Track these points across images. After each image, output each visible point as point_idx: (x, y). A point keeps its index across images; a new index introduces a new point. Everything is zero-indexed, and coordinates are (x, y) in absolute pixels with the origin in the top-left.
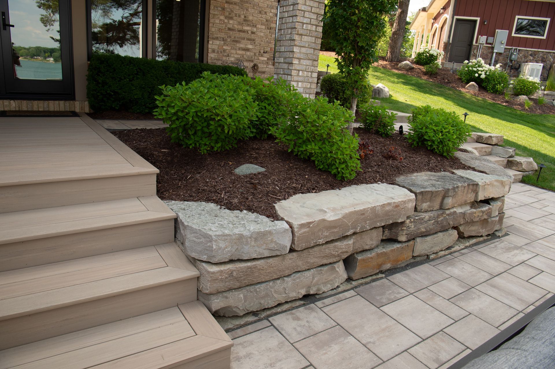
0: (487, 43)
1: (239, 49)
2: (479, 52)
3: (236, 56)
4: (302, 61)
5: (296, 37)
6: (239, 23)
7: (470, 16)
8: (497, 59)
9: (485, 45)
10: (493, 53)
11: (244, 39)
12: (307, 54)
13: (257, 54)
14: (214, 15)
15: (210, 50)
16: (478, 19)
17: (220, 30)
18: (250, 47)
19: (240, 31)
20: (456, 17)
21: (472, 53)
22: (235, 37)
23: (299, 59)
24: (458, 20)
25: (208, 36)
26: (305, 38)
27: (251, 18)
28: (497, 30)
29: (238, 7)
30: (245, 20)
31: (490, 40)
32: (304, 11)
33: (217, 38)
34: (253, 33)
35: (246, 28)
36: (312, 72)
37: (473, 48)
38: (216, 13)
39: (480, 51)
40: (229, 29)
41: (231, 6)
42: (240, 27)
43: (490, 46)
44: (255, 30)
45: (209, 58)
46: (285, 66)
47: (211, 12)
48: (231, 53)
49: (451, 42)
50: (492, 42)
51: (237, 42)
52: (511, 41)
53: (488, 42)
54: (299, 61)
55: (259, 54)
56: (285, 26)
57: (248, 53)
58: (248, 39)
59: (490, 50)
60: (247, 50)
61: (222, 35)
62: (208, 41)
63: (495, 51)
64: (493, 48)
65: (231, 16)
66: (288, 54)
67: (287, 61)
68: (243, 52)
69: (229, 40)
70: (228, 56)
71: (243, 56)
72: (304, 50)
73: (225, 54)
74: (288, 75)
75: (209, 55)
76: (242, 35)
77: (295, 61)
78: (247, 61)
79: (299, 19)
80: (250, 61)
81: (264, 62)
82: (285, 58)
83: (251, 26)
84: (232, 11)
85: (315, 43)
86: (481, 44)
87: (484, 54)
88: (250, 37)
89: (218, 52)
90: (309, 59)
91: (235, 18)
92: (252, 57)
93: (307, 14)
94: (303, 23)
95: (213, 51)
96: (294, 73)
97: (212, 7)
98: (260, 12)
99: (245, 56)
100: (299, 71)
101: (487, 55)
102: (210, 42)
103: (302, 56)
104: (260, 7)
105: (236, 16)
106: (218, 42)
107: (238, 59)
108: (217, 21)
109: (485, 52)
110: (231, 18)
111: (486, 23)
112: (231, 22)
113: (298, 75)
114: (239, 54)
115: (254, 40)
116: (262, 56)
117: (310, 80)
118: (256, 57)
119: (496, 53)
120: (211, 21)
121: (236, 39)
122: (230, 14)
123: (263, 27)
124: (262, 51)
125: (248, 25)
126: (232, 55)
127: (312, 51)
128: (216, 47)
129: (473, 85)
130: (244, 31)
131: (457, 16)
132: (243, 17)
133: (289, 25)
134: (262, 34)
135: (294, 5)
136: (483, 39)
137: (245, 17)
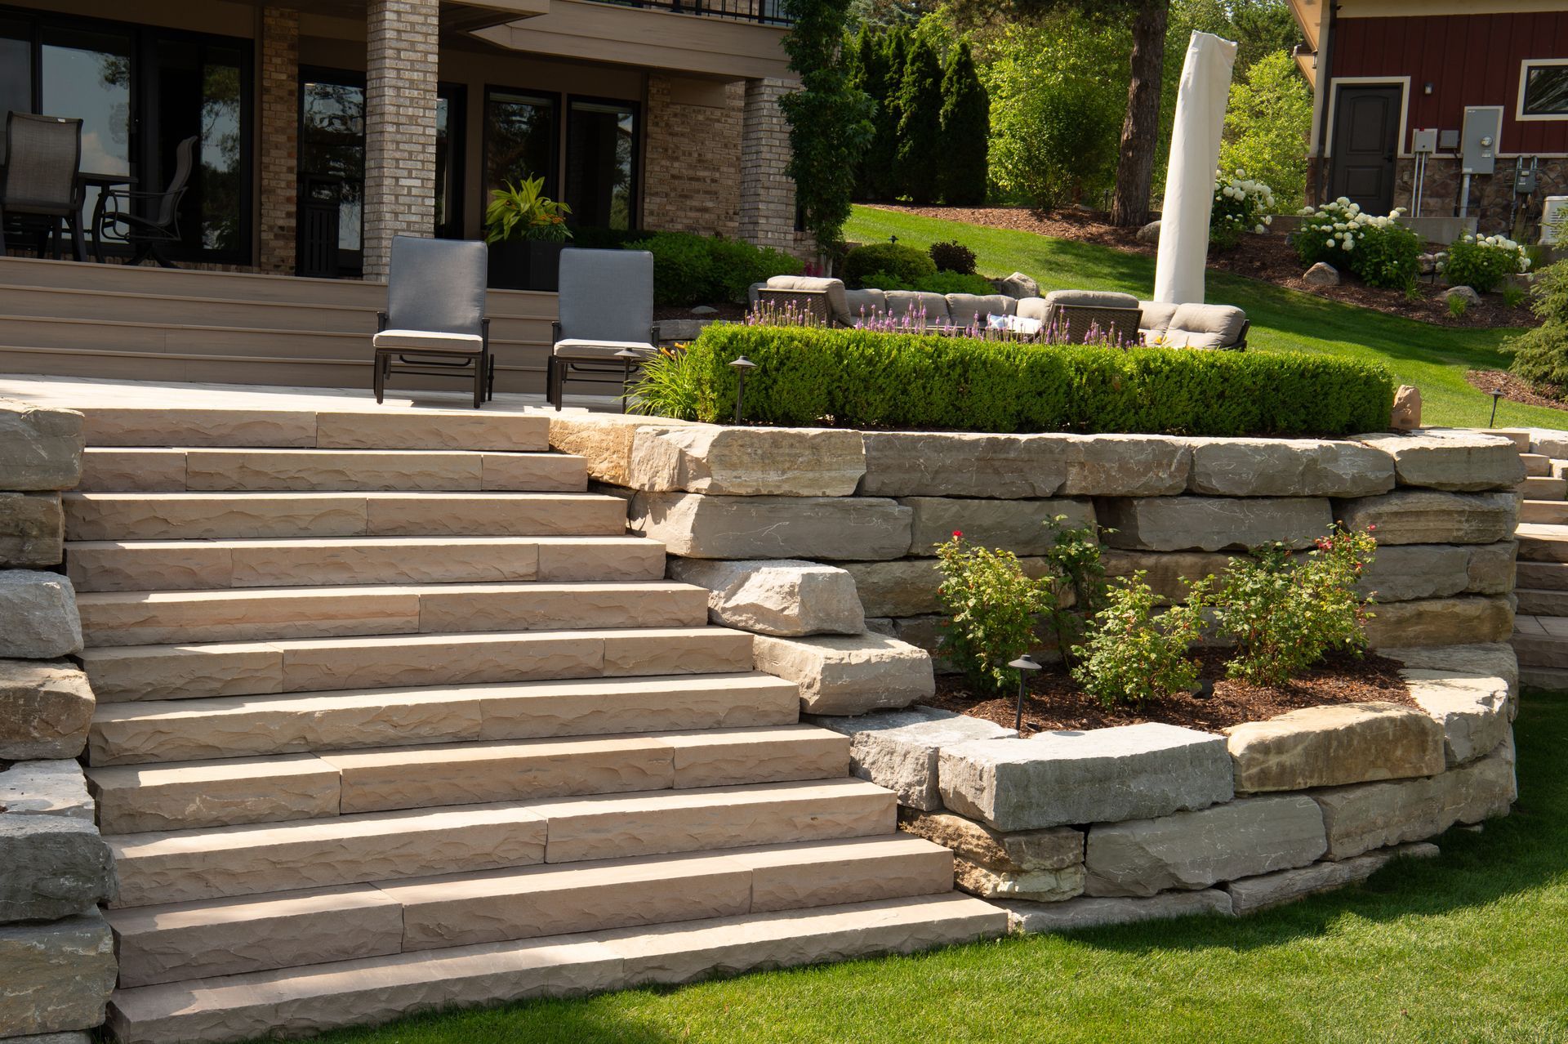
0: (1440, 150)
1: (691, 209)
2: (1418, 178)
3: (685, 221)
4: (770, 219)
5: (761, 191)
6: (690, 166)
7: (1381, 75)
8: (1477, 193)
9: (1435, 155)
10: (1462, 176)
11: (698, 191)
12: (777, 211)
13: (723, 217)
14: (653, 159)
15: (646, 212)
16: (1406, 81)
17: (661, 182)
18: (710, 204)
19: (691, 179)
20: (1335, 81)
21: (1398, 182)
22: (683, 190)
23: (767, 217)
24: (1341, 87)
25: (644, 191)
26: (773, 192)
27: (709, 156)
28: (1466, 108)
29: (686, 141)
30: (699, 161)
31: (1450, 138)
32: (770, 160)
33: (656, 194)
34: (714, 181)
35: (701, 174)
36: (785, 233)
37: (1398, 169)
38: (655, 156)
39: (1419, 173)
40: (674, 177)
41: (675, 140)
42: (691, 173)
43: (1451, 156)
44: (717, 175)
45: (645, 224)
46: (751, 227)
47: (648, 155)
48: (677, 217)
49: (1328, 153)
50: (1455, 145)
51: (686, 197)
52: (1515, 137)
53: (1443, 144)
54: (767, 220)
55: (726, 217)
56: (748, 178)
57: (707, 216)
58: (706, 192)
59: (1453, 171)
60: (705, 210)
61: (666, 189)
62: (644, 198)
63: (1466, 170)
64: (1459, 162)
65: (676, 155)
66: (753, 213)
67: (752, 220)
68: (698, 214)
69: (673, 194)
70: (672, 221)
71: (698, 221)
72: (772, 206)
73: (668, 218)
74: (754, 237)
75: (646, 219)
76: (696, 185)
77: (762, 221)
78: (705, 228)
79: (763, 170)
80: (709, 228)
81: (736, 231)
82: (750, 217)
83: (709, 170)
84: (677, 147)
85: (786, 197)
86: (1421, 153)
87: (1435, 181)
88: (709, 189)
89: (658, 214)
90: (780, 218)
91: (682, 158)
92: (713, 222)
93: (773, 163)
94: (769, 174)
95: (652, 213)
96: (761, 234)
97: (649, 148)
98: (726, 146)
99: (701, 221)
100: (767, 232)
101: (1445, 185)
102: (647, 200)
103: (770, 213)
104: (724, 137)
105: (684, 154)
106: (658, 200)
107: (689, 227)
108: (657, 169)
109: (1437, 177)
110: (677, 159)
111: (1428, 90)
112: (676, 164)
113: (767, 237)
114: (691, 218)
115: (716, 193)
116: (731, 220)
117: (784, 243)
118: (720, 223)
119: (1472, 176)
120: (648, 168)
121: (685, 193)
122: (674, 152)
123: (732, 170)
124: (731, 212)
125: (706, 169)
126: (679, 220)
127: (783, 207)
128: (654, 207)
129: (1321, 270)
130: (698, 179)
131: (1341, 76)
132: (696, 156)
133: (753, 177)
134: (730, 182)
135: (757, 153)
136: (1426, 139)
137: (700, 155)
